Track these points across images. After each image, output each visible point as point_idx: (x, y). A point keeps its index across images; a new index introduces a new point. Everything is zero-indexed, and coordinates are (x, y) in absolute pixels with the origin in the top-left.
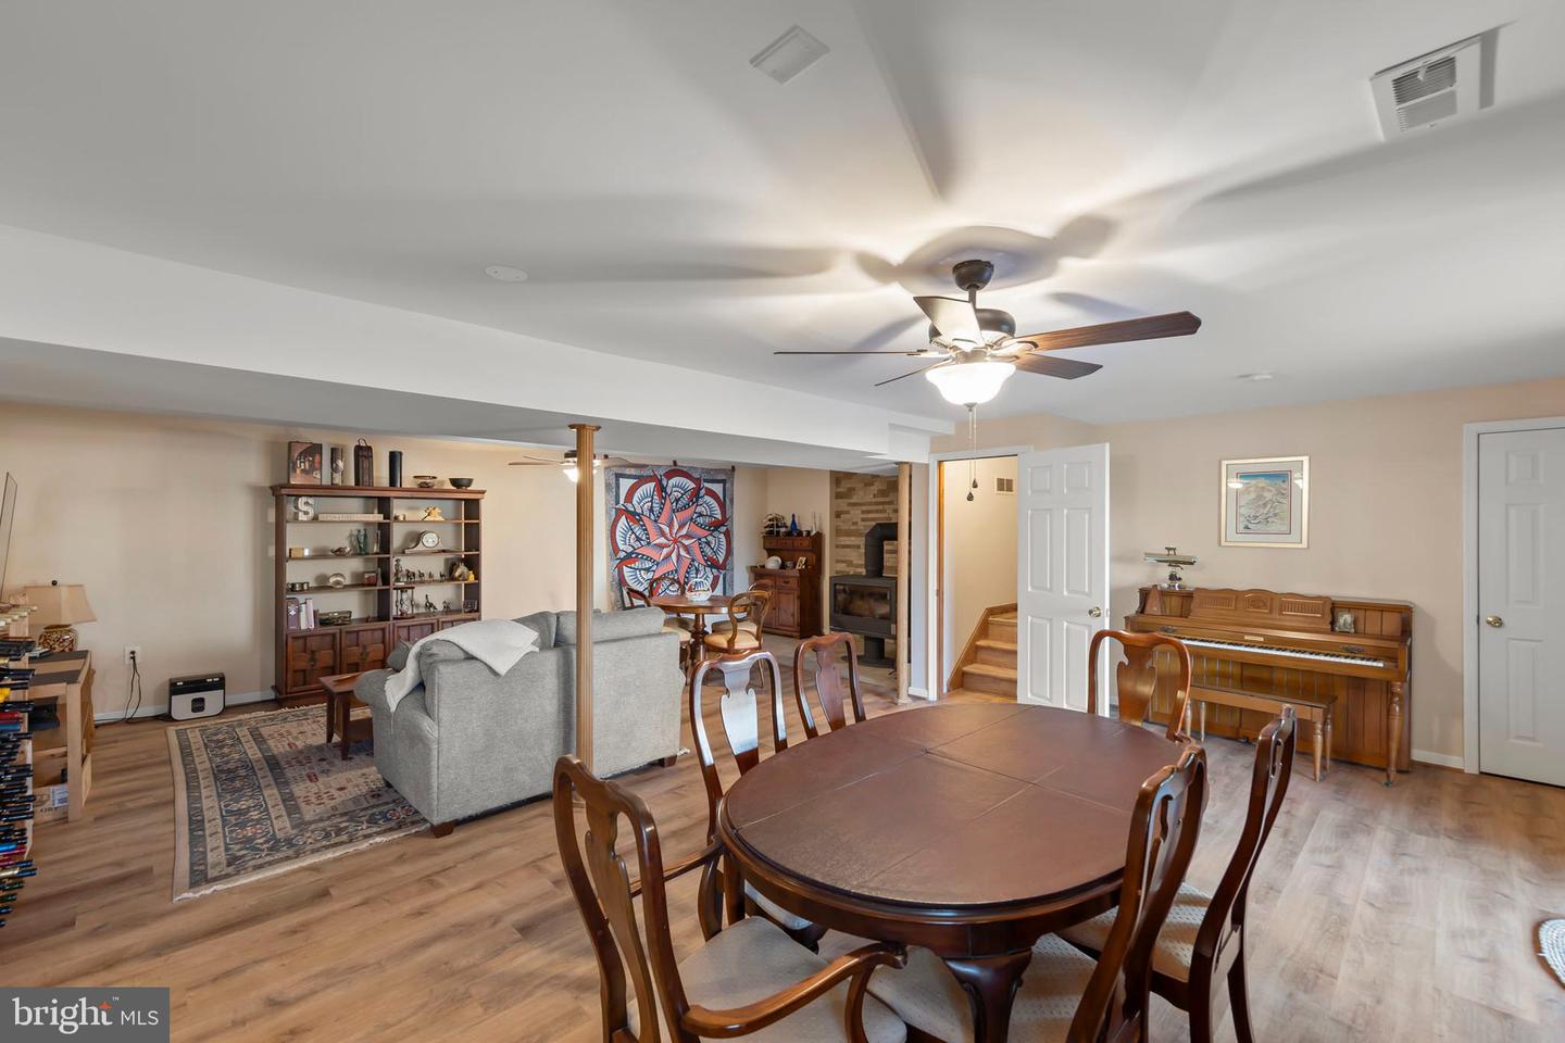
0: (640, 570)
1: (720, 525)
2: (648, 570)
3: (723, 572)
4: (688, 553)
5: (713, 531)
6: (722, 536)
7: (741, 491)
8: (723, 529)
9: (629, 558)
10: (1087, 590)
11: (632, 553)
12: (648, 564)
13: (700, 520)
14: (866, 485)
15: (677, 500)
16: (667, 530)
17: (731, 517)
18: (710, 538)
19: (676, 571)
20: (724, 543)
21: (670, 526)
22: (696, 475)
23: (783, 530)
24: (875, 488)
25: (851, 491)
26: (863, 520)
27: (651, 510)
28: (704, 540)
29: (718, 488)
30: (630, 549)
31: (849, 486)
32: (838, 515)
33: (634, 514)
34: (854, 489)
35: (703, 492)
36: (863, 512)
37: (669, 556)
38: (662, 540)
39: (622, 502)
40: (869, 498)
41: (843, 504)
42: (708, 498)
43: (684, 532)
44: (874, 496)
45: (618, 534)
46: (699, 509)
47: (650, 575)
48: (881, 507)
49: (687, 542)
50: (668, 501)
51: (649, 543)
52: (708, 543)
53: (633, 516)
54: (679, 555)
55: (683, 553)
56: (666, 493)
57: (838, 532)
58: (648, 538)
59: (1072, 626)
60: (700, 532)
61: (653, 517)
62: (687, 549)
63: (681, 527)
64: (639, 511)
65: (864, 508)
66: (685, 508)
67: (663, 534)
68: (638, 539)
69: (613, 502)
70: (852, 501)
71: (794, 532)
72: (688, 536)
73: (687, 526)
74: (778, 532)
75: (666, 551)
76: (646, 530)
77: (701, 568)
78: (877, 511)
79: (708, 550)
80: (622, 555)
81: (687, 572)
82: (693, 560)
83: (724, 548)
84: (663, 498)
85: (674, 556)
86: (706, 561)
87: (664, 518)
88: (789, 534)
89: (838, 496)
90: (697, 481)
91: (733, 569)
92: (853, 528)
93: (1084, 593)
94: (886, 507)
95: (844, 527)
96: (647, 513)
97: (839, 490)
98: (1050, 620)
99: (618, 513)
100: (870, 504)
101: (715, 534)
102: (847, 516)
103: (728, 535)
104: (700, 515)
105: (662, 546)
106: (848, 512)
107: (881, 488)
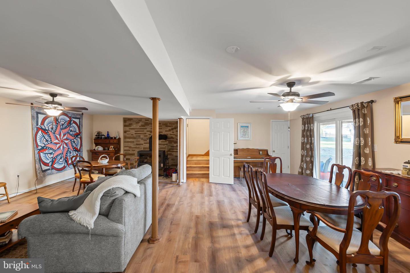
0: (48, 154)
1: (78, 135)
2: (51, 154)
3: (79, 153)
4: (67, 146)
5: (76, 137)
6: (79, 139)
7: (85, 122)
8: (79, 136)
9: (43, 149)
10: (229, 150)
11: (44, 147)
12: (51, 151)
13: (71, 133)
14: (136, 123)
15: (63, 125)
16: (58, 137)
17: (82, 132)
18: (75, 140)
19: (62, 153)
20: (80, 142)
21: (60, 135)
22: (70, 115)
23: (103, 137)
24: (140, 124)
25: (130, 125)
26: (135, 134)
27: (52, 129)
28: (72, 141)
29: (77, 121)
30: (43, 145)
31: (130, 123)
32: (125, 132)
33: (45, 130)
34: (132, 124)
35: (72, 122)
36: (135, 131)
37: (59, 147)
38: (57, 141)
39: (39, 124)
40: (138, 127)
41: (127, 129)
42: (74, 125)
43: (65, 137)
44: (140, 126)
45: (38, 138)
46: (71, 129)
47: (52, 156)
48: (142, 130)
49: (66, 142)
50: (59, 125)
51: (51, 142)
52: (74, 142)
53: (44, 131)
54: (63, 147)
55: (65, 146)
56: (58, 122)
57: (125, 137)
58: (51, 140)
59: (225, 159)
60: (71, 138)
61: (53, 132)
62: (66, 144)
63: (64, 135)
64: (47, 129)
65: (136, 130)
66: (66, 128)
67: (57, 139)
68: (47, 141)
69: (36, 125)
70: (131, 128)
71: (108, 137)
72: (67, 139)
73: (66, 135)
74: (101, 138)
75: (58, 145)
76: (50, 137)
77: (72, 152)
78: (141, 131)
79: (74, 144)
80: (40, 148)
81: (67, 154)
82: (69, 149)
83: (80, 143)
84: (57, 124)
85: (61, 147)
86: (73, 149)
87: (57, 132)
88: (106, 138)
89: (125, 126)
90: (70, 118)
91: (82, 152)
92: (132, 136)
93: (228, 151)
94: (144, 130)
95: (128, 136)
96: (50, 129)
97: (125, 124)
98: (219, 158)
99: (38, 129)
100: (138, 129)
101: (77, 138)
102: (129, 132)
103: (81, 138)
104: (71, 131)
105: (56, 144)
106: (129, 131)
107: (142, 124)
